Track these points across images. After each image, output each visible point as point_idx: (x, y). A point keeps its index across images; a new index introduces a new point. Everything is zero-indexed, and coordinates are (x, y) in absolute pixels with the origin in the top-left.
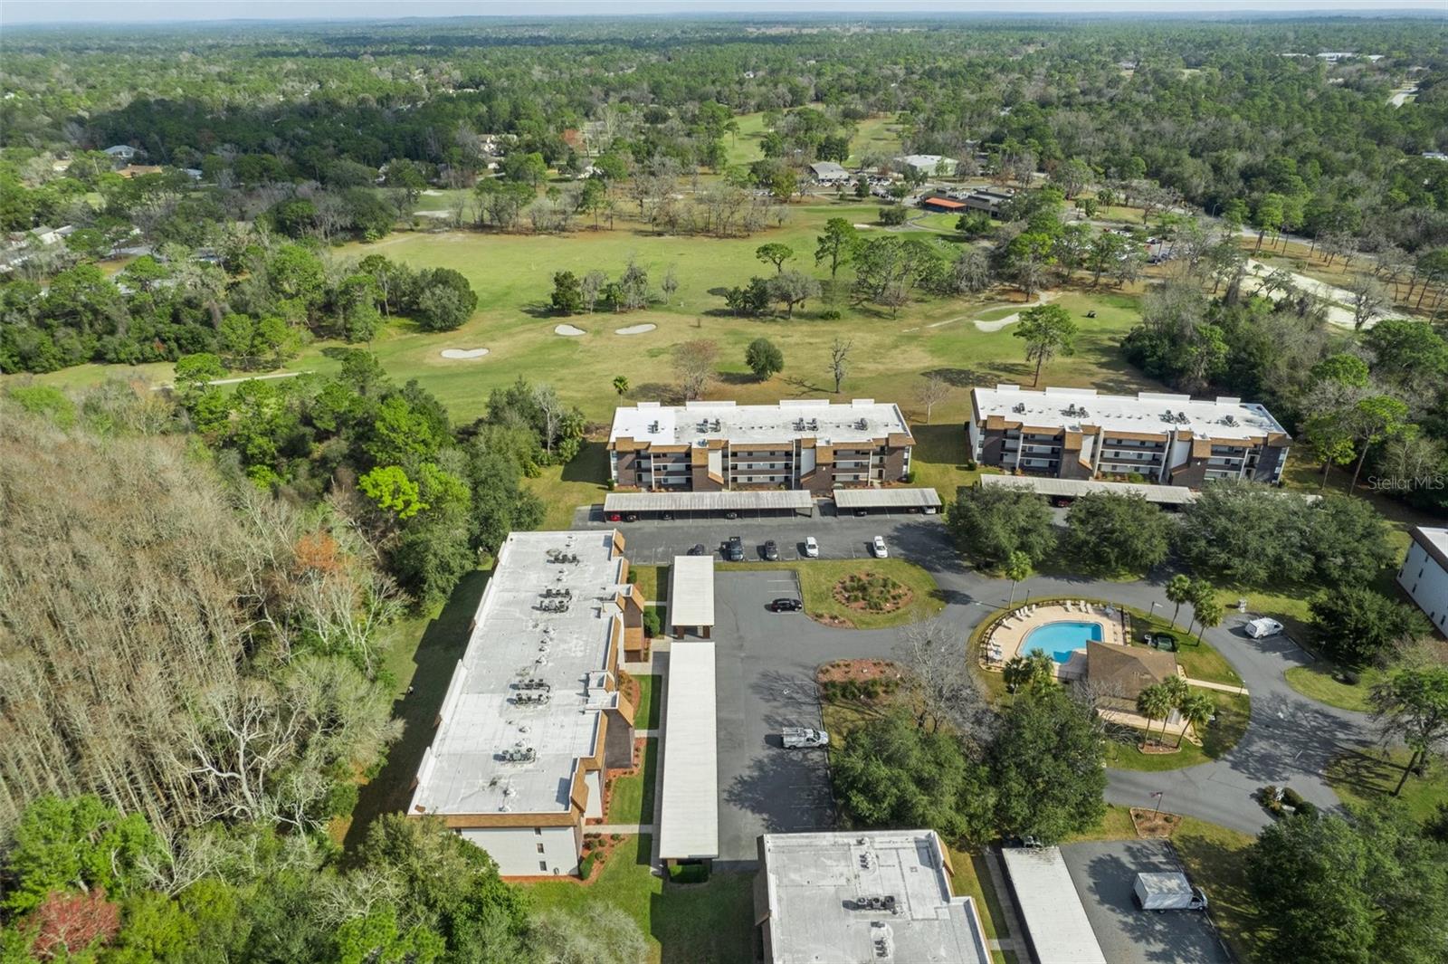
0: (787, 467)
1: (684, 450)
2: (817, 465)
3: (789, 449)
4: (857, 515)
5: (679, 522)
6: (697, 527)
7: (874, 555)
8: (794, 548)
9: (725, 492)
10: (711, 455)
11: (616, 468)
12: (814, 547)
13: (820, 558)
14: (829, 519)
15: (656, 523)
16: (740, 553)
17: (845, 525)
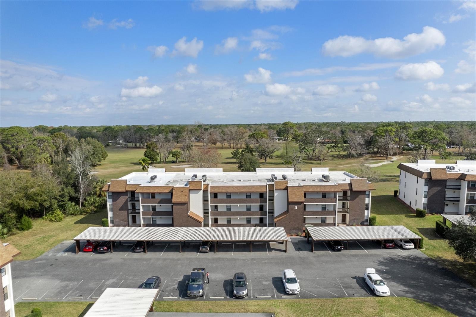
0: (262, 208)
1: (168, 191)
2: (289, 204)
3: (263, 190)
4: (333, 250)
5: (149, 255)
6: (165, 260)
7: (373, 292)
8: (268, 283)
9: (202, 229)
10: (192, 196)
11: (112, 210)
12: (292, 281)
13: (303, 295)
14: (305, 254)
15: (126, 255)
16: (200, 287)
17: (323, 259)
